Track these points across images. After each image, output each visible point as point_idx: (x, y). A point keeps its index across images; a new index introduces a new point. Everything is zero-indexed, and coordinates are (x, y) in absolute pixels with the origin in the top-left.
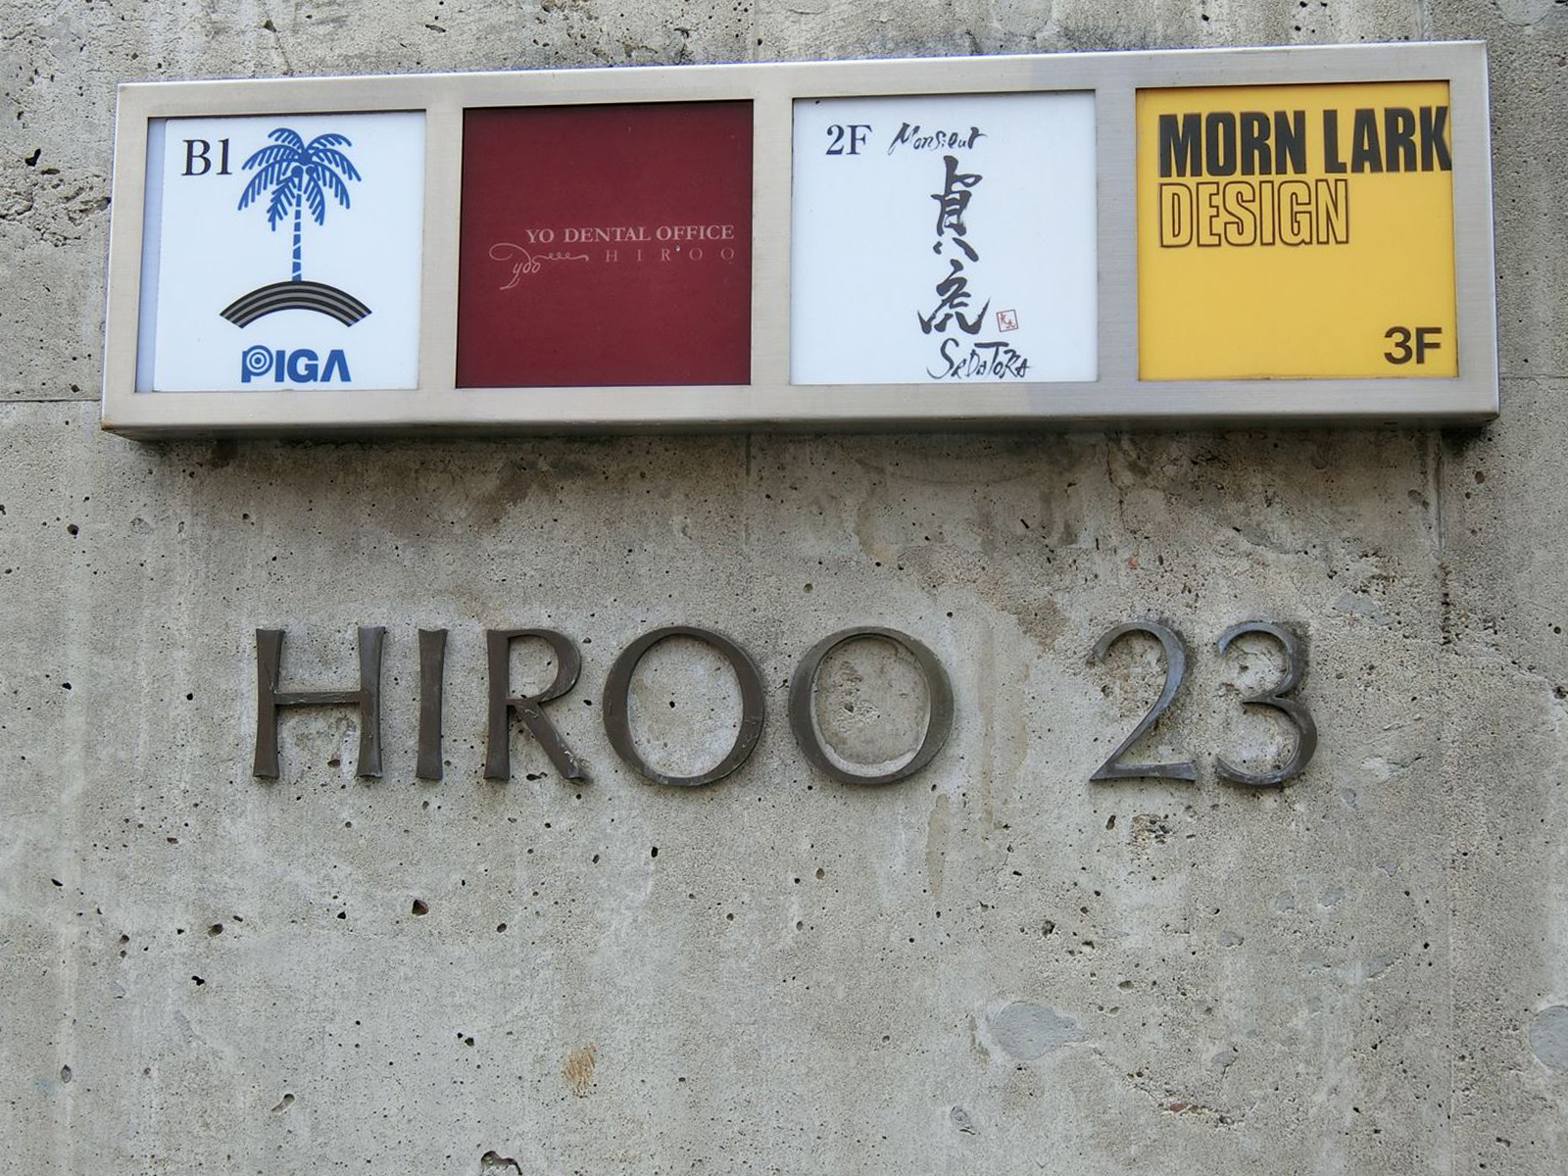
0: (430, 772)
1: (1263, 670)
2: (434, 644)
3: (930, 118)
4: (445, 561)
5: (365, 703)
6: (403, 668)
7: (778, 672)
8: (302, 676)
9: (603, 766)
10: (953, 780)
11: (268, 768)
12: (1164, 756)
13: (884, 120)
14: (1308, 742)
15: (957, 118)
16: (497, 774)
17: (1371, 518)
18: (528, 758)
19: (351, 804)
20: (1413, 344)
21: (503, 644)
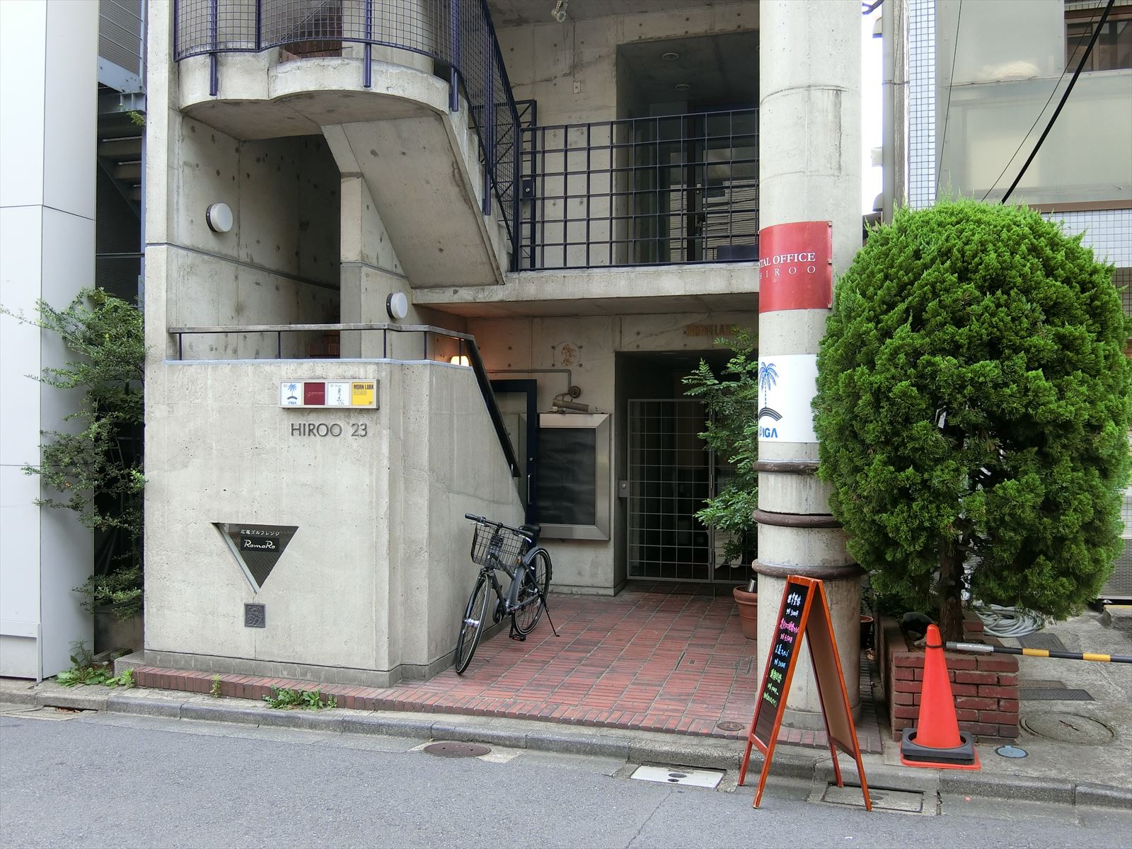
0: (304, 435)
1: (364, 427)
2: (304, 425)
3: (338, 384)
4: (305, 418)
5: (299, 429)
6: (302, 426)
7: (329, 427)
8: (295, 427)
9: (317, 434)
10: (342, 435)
11: (292, 434)
12: (356, 434)
13: (335, 384)
14: (366, 433)
15: (340, 384)
16: (309, 435)
17: (371, 415)
18: (311, 434)
19: (299, 437)
20: (371, 403)
21: (309, 425)
